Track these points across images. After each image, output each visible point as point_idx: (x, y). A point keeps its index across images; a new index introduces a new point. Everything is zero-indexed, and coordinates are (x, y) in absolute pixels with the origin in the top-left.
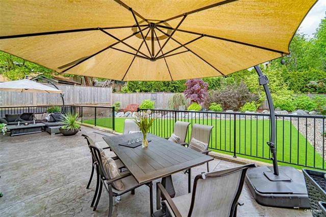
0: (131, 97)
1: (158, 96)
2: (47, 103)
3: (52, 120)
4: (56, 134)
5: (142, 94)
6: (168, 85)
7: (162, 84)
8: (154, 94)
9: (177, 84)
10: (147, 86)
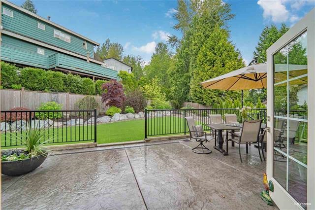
1: (60, 98)
5: (31, 93)
6: (70, 85)
7: (62, 82)
8: (54, 95)
9: (81, 84)
10: (37, 81)
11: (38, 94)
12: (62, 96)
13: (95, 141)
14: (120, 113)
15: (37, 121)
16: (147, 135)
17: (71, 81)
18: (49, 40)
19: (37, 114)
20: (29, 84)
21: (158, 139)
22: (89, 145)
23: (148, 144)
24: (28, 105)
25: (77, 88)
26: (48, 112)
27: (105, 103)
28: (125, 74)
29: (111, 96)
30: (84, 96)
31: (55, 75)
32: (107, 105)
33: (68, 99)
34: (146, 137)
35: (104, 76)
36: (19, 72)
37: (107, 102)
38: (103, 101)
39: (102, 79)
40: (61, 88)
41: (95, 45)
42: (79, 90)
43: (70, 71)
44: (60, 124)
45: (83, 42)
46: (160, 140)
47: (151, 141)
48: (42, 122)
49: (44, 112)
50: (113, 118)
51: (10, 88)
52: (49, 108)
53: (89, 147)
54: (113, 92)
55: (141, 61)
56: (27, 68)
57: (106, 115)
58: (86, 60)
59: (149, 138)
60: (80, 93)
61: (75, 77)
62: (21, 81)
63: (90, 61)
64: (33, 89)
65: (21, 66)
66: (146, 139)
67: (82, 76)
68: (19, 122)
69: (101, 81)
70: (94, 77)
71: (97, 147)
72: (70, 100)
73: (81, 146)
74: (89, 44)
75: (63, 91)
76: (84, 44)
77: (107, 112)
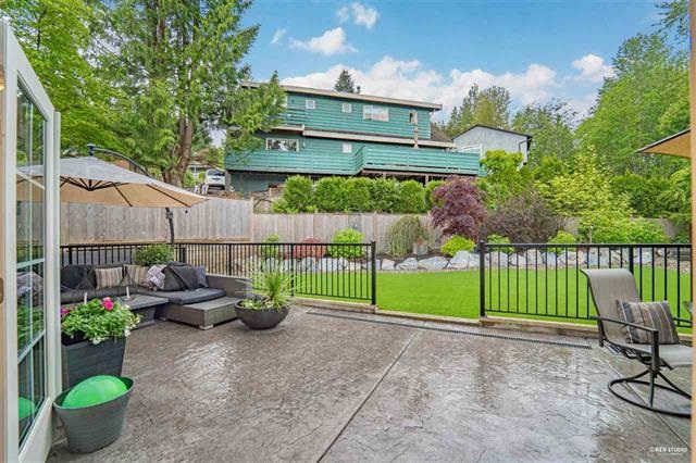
0: (301, 223)
1: (363, 222)
2: (97, 238)
3: (175, 284)
4: (215, 325)
5: (326, 217)
6: (380, 197)
7: (368, 194)
8: (354, 218)
9: (399, 195)
10: (333, 197)
11: (334, 217)
12: (366, 218)
13: (374, 303)
14: (471, 252)
15: (330, 259)
16: (487, 307)
17: (381, 190)
18: (357, 126)
19: (329, 248)
20: (325, 203)
21: (522, 326)
22: (361, 308)
23: (485, 331)
24: (322, 234)
25: (391, 203)
26: (343, 245)
27: (440, 229)
28: (498, 159)
29: (450, 214)
30: (400, 217)
31: (357, 183)
32: (445, 232)
33: (375, 224)
34: (483, 314)
35: (449, 171)
36: (315, 186)
37: (446, 226)
38: (436, 225)
39: (440, 179)
40: (367, 204)
41: (431, 110)
42: (394, 206)
43: (384, 173)
44: (358, 266)
45: (410, 111)
46: (524, 328)
47: (496, 326)
48: (335, 261)
49: (338, 245)
50: (452, 261)
51: (305, 211)
52: (344, 239)
53: (362, 311)
54: (453, 205)
55: (560, 112)
56: (323, 180)
57: (441, 255)
58: (412, 145)
59: (490, 317)
60: (396, 211)
61: (389, 183)
62: (316, 199)
63: (420, 146)
64: (330, 210)
65: (315, 177)
66: (483, 319)
67: (401, 179)
68: (309, 258)
69: (438, 182)
70: (427, 176)
71: (374, 313)
72: (379, 225)
73: (351, 306)
74: (421, 112)
75: (370, 210)
76: (411, 115)
77: (442, 248)
